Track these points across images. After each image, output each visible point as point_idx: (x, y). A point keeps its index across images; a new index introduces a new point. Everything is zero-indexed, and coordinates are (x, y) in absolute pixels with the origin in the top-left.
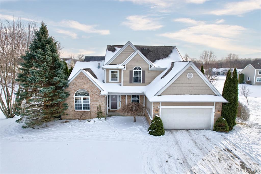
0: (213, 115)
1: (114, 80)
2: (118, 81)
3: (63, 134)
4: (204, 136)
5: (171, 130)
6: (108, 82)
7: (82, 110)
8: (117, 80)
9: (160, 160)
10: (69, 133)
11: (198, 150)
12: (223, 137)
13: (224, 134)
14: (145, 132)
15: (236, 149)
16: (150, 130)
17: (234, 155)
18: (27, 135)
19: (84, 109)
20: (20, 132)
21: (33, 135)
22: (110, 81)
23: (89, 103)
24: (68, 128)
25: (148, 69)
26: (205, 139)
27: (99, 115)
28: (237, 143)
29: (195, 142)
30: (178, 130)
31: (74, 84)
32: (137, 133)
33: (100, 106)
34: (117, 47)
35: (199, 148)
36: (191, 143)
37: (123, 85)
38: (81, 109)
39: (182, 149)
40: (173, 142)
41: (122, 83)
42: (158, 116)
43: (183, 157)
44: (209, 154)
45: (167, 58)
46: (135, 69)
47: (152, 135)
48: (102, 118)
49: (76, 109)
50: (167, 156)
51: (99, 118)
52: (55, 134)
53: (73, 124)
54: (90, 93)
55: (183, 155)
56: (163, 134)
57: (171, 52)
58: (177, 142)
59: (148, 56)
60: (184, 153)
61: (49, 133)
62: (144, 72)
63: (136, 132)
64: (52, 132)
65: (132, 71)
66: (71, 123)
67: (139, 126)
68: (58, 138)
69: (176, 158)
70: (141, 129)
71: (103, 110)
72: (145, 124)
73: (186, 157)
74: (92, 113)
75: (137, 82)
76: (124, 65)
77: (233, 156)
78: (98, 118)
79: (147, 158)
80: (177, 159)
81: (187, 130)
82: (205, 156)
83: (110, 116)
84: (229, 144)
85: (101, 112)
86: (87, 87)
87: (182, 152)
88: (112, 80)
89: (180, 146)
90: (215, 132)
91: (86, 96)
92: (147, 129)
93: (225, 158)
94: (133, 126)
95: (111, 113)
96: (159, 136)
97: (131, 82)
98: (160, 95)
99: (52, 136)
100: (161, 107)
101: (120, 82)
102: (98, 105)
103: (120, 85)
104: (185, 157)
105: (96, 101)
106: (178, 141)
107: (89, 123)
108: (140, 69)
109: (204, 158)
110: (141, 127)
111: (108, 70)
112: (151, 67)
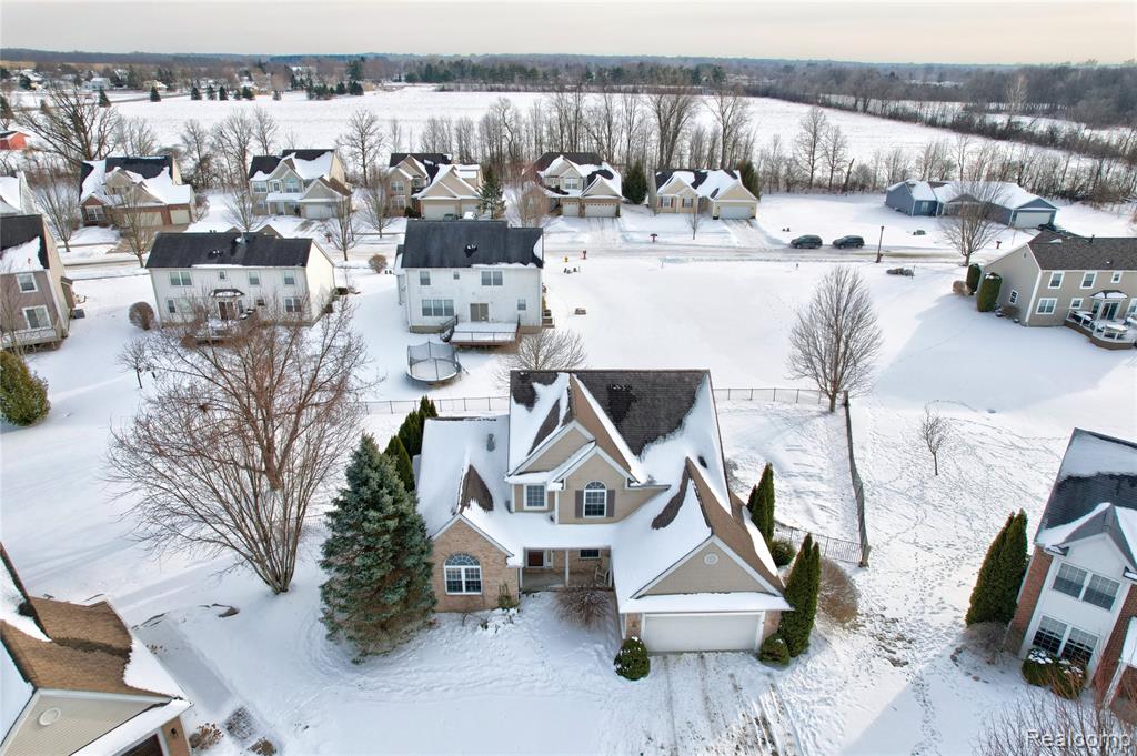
0: (761, 627)
1: (536, 504)
2: (546, 507)
3: (440, 674)
4: (732, 676)
5: (664, 655)
6: (520, 509)
7: (464, 593)
8: (542, 504)
9: (630, 749)
10: (450, 670)
11: (707, 723)
12: (769, 681)
13: (775, 672)
14: (609, 667)
15: (781, 717)
16: (619, 666)
17: (770, 736)
18: (365, 678)
19: (468, 589)
20: (348, 669)
21: (376, 679)
22: (526, 507)
23: (481, 579)
24: (442, 651)
25: (623, 487)
26: (730, 687)
27: (506, 602)
28: (788, 702)
29: (707, 698)
30: (681, 653)
31: (443, 543)
32: (590, 671)
33: (506, 585)
34: (539, 382)
35: (709, 717)
36: (698, 701)
37: (560, 523)
38: (461, 590)
39: (676, 721)
40: (663, 699)
41: (556, 514)
42: (636, 639)
43: (672, 742)
44: (724, 735)
45: (678, 433)
46: (588, 487)
47: (622, 678)
48: (513, 611)
49: (449, 589)
50: (645, 740)
51: (503, 609)
52: (422, 674)
53: (448, 634)
54: (482, 559)
55: (675, 735)
56: (644, 673)
57: (692, 401)
58: (671, 698)
59: (625, 423)
60: (677, 730)
61: (407, 669)
62: (611, 494)
63: (591, 665)
64: (413, 669)
65: (582, 492)
66: (444, 632)
67: (597, 646)
68: (432, 688)
69: (659, 745)
70: (599, 655)
71: (514, 591)
72: (610, 636)
73: (679, 741)
74: (486, 598)
75: (595, 513)
76: (562, 481)
77: (766, 738)
78: (499, 611)
79: (608, 743)
80: (662, 748)
81: (700, 654)
82: (714, 738)
83: (527, 592)
84: (773, 705)
85: (508, 598)
86: (472, 549)
87: (674, 728)
88: (529, 504)
89: (675, 711)
90: (758, 663)
91: (471, 564)
92: (614, 654)
93: (750, 743)
94: (584, 644)
95: (532, 582)
96: (635, 679)
97: (578, 514)
98: (643, 596)
99: (417, 682)
100: (644, 616)
101: (552, 508)
102: (502, 583)
103: (552, 519)
104: (676, 743)
105: (497, 575)
106: (673, 695)
107: (485, 632)
108: (603, 487)
109: (711, 744)
110: (601, 647)
111: (519, 487)
112: (632, 485)
